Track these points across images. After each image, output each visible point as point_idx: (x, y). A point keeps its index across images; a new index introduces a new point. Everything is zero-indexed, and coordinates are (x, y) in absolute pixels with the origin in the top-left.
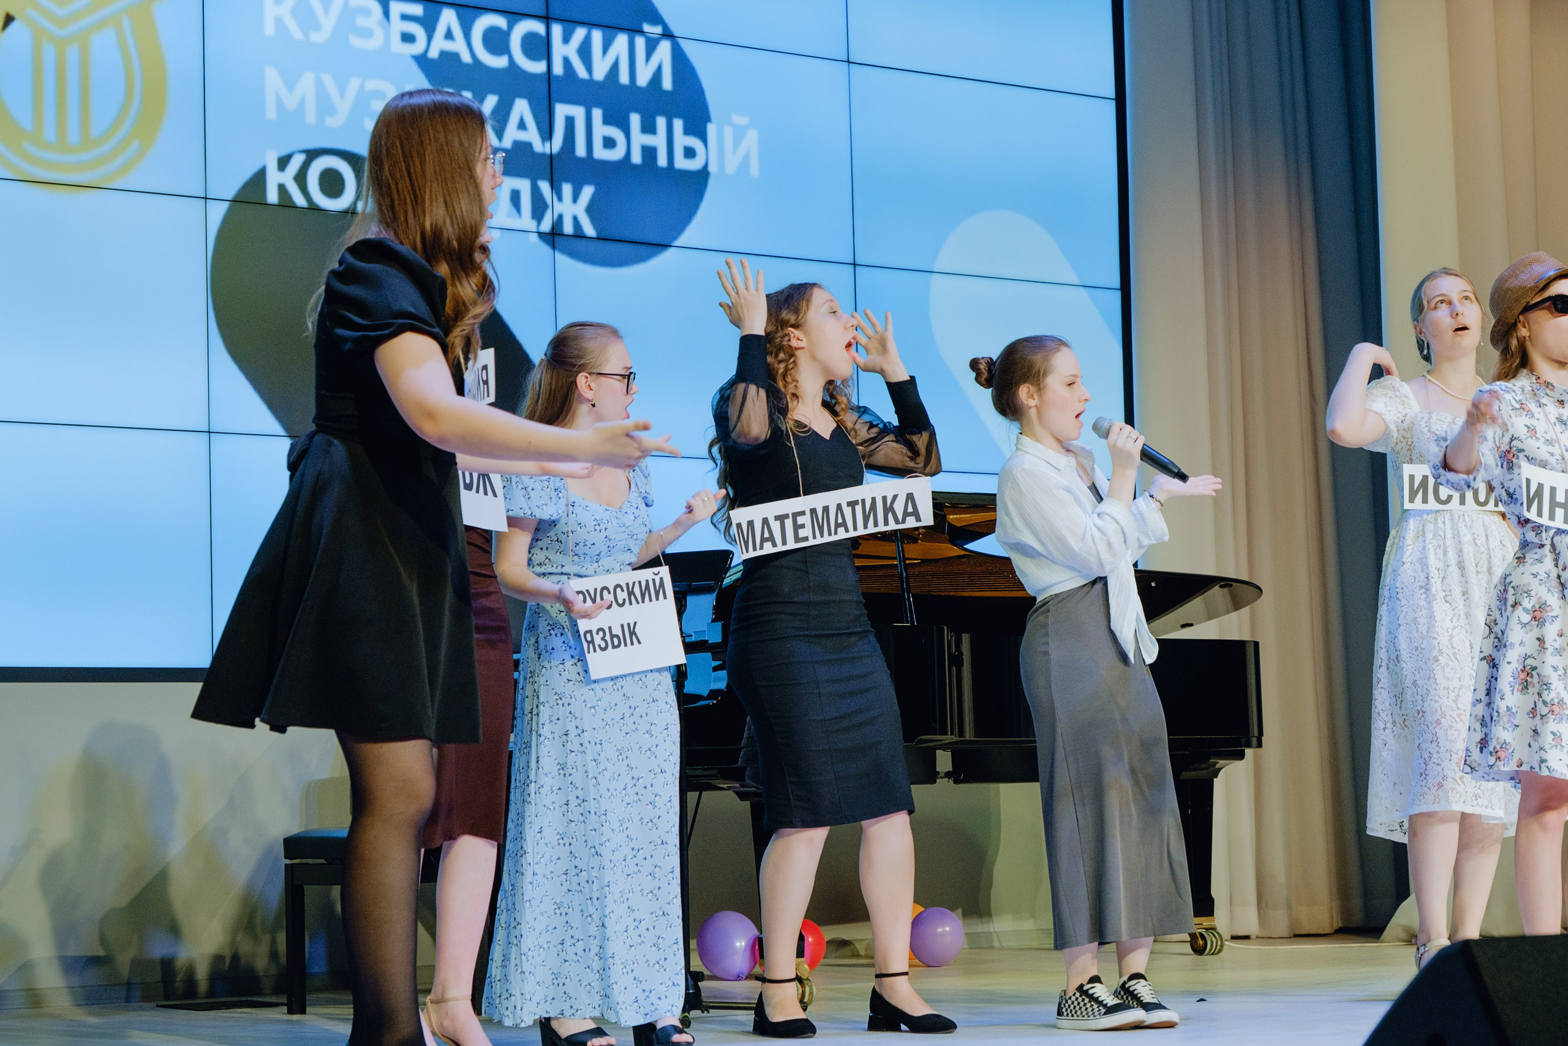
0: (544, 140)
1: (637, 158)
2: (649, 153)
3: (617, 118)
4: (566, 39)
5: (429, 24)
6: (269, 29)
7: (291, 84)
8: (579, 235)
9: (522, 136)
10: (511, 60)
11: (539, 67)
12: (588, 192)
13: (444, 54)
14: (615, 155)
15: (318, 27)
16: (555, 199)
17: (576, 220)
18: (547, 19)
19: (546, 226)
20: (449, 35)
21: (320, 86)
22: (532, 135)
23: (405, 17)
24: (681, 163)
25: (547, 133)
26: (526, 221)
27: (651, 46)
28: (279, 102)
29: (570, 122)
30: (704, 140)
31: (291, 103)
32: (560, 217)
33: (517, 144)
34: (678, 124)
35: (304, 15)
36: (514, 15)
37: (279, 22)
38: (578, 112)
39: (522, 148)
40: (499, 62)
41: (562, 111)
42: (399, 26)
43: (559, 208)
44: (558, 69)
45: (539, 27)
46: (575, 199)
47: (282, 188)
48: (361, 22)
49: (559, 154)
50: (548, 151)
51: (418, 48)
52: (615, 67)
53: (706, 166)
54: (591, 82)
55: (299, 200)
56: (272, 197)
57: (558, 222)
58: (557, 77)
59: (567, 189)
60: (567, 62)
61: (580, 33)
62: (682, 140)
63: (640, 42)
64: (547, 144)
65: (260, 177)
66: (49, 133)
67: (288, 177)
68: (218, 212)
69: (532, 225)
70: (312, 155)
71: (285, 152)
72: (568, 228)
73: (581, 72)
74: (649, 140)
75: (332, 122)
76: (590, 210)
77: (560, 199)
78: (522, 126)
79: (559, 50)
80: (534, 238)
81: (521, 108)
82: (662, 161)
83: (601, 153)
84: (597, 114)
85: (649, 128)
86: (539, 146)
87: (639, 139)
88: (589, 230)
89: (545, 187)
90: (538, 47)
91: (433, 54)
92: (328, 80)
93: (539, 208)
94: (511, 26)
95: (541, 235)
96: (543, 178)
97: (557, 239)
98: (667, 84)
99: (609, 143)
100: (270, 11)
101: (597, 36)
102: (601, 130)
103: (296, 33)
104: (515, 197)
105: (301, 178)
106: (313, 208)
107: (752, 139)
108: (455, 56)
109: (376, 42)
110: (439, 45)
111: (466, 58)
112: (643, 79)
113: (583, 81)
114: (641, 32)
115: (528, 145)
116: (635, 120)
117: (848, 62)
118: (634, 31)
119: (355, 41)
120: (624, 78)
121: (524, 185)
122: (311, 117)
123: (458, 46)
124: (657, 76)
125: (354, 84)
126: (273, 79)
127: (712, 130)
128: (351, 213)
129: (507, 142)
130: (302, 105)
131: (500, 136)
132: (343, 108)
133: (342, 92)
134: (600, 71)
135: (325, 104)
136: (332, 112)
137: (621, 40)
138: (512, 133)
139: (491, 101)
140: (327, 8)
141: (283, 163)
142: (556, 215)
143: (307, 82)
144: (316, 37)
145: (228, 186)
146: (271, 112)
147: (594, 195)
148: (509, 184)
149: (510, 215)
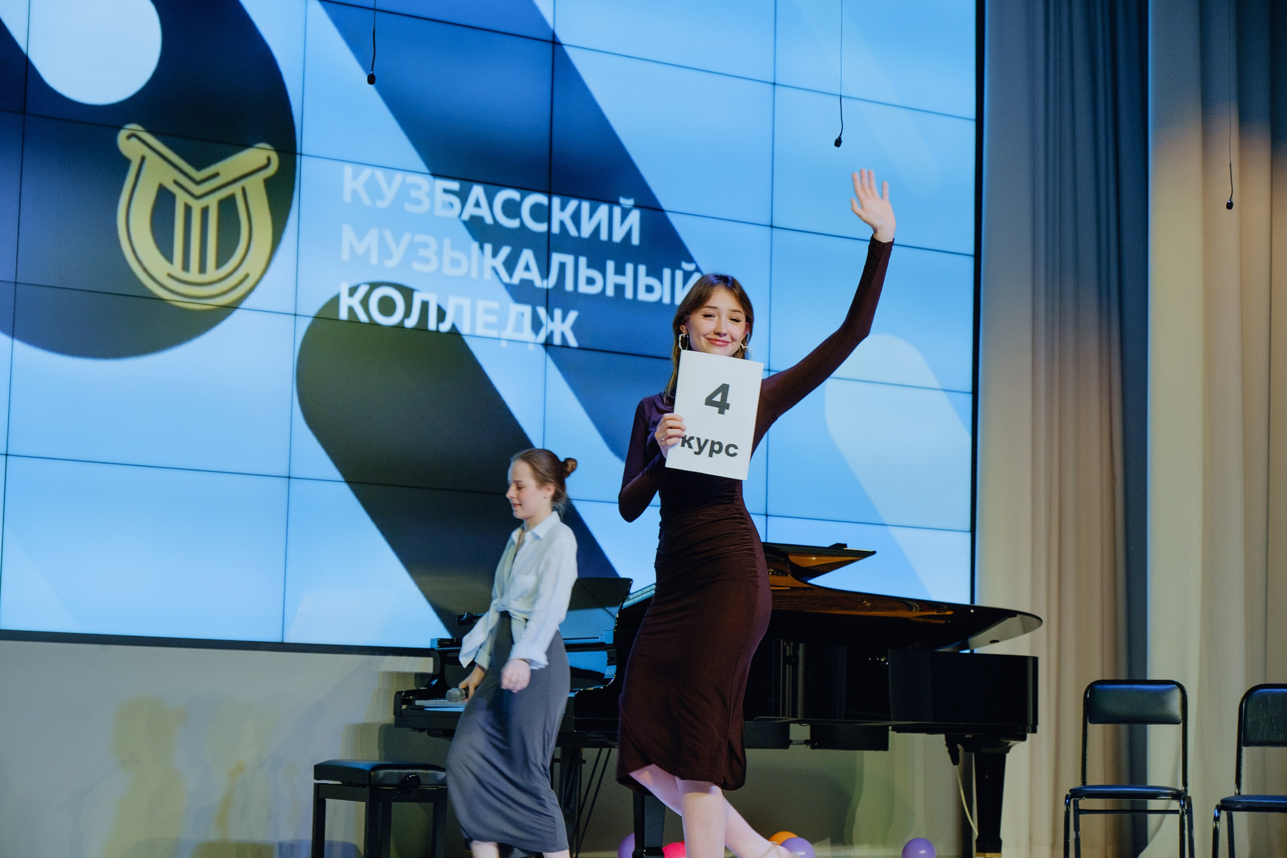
0: (542, 278)
1: (610, 292)
2: (620, 289)
3: (597, 264)
4: (563, 208)
5: (463, 196)
6: (347, 198)
7: (361, 236)
8: (565, 346)
9: (527, 276)
10: (522, 222)
11: (542, 228)
12: (573, 315)
13: (473, 217)
14: (595, 289)
15: (382, 197)
16: (549, 319)
17: (563, 336)
18: (550, 193)
19: (542, 338)
20: (477, 204)
21: (382, 241)
22: (534, 275)
23: (446, 191)
24: (643, 296)
25: (545, 273)
26: (527, 334)
27: (625, 213)
28: (352, 249)
29: (562, 266)
30: (661, 279)
31: (360, 249)
32: (552, 333)
33: (523, 282)
34: (642, 269)
36: (526, 189)
37: (355, 193)
38: (569, 259)
39: (527, 284)
40: (514, 224)
41: (557, 258)
42: (441, 196)
43: (551, 326)
44: (556, 229)
45: (542, 199)
46: (564, 319)
47: (351, 310)
48: (414, 193)
49: (553, 288)
50: (545, 286)
51: (455, 212)
52: (597, 229)
53: (661, 299)
54: (579, 238)
55: (363, 317)
56: (344, 315)
57: (550, 337)
58: (555, 235)
59: (558, 313)
60: (562, 224)
61: (573, 204)
62: (644, 280)
63: (617, 211)
64: (545, 282)
65: (335, 301)
67: (355, 302)
68: (304, 325)
69: (532, 338)
70: (374, 286)
71: (354, 283)
72: (557, 341)
73: (573, 231)
74: (620, 280)
75: (389, 264)
76: (575, 328)
77: (552, 319)
78: (527, 268)
79: (558, 215)
80: (533, 346)
81: (527, 256)
82: (629, 294)
83: (583, 288)
84: (583, 261)
85: (620, 271)
86: (539, 283)
87: (613, 278)
88: (573, 342)
89: (542, 311)
90: (542, 213)
91: (466, 216)
92: (388, 234)
93: (537, 325)
94: (523, 198)
95: (538, 344)
96: (541, 305)
97: (550, 348)
98: (635, 240)
99: (591, 281)
100: (349, 184)
101: (586, 206)
102: (585, 272)
103: (367, 201)
104: (520, 318)
105: (365, 303)
106: (373, 324)
108: (481, 219)
109: (425, 207)
111: (489, 220)
112: (618, 237)
113: (574, 238)
114: (618, 204)
115: (530, 283)
116: (610, 265)
117: (772, 226)
118: (613, 202)
119: (408, 207)
120: (604, 236)
121: (527, 310)
122: (374, 260)
123: (484, 212)
124: (629, 235)
125: (407, 238)
126: (348, 233)
127: (667, 273)
128: (400, 326)
129: (516, 280)
130: (368, 251)
131: (511, 274)
132: (398, 253)
133: (398, 244)
134: (586, 231)
135: (385, 252)
136: (390, 256)
137: (603, 209)
138: (519, 274)
139: (505, 251)
140: (389, 184)
141: (353, 291)
142: (549, 332)
143: (372, 236)
144: (381, 204)
145: (312, 307)
146: (345, 256)
147: (578, 317)
148: (515, 308)
149: (515, 330)
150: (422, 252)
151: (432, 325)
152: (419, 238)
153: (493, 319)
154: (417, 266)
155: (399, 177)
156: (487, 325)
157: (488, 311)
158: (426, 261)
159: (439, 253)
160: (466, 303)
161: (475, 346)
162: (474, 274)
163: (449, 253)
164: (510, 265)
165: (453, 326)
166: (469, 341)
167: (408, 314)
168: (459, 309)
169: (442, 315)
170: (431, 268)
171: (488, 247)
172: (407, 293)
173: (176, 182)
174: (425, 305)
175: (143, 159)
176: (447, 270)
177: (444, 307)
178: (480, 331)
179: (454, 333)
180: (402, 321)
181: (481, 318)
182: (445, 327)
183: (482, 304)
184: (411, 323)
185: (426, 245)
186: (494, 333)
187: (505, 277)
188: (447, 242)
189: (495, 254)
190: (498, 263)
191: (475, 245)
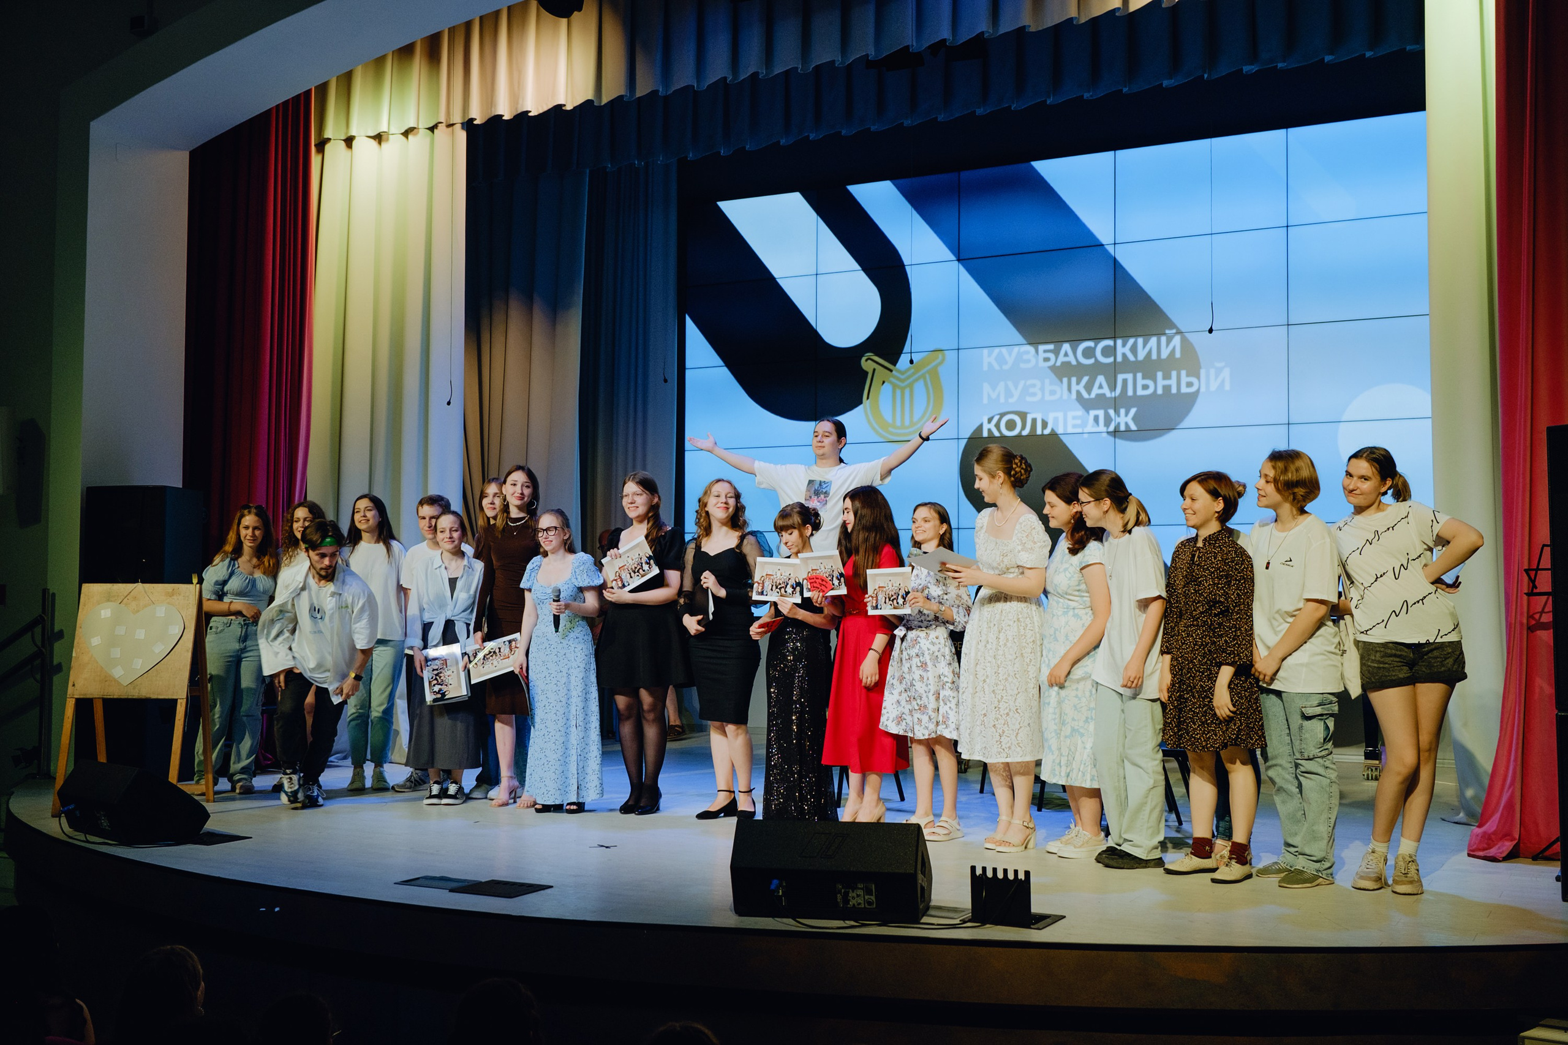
0: (1111, 392)
1: (1160, 391)
2: (1167, 388)
3: (1150, 375)
4: (1124, 345)
5: (1056, 352)
6: (985, 368)
7: (994, 388)
8: (1128, 430)
9: (1101, 391)
10: (1096, 359)
11: (1111, 360)
12: (1133, 411)
13: (1063, 363)
14: (1149, 392)
15: (1007, 363)
16: (1116, 416)
17: (1127, 424)
18: (1114, 338)
19: (1112, 428)
20: (1066, 355)
21: (1007, 388)
22: (1106, 391)
23: (1045, 351)
24: (1184, 390)
25: (1113, 388)
26: (1102, 428)
27: (1170, 339)
28: (989, 395)
29: (1125, 381)
30: (1198, 378)
31: (994, 396)
32: (1119, 424)
33: (1097, 395)
34: (1183, 373)
36: (1097, 339)
37: (989, 364)
38: (1129, 377)
39: (1101, 397)
41: (1120, 377)
42: (1042, 355)
43: (1118, 420)
44: (1119, 359)
45: (1109, 343)
46: (1127, 414)
47: (989, 431)
48: (1025, 357)
49: (1119, 396)
50: (1113, 395)
51: (1051, 363)
52: (1150, 353)
53: (1199, 389)
54: (1137, 362)
55: (997, 434)
56: (985, 434)
57: (1118, 426)
58: (1119, 363)
59: (1122, 411)
60: (1124, 355)
61: (1131, 341)
63: (1164, 339)
64: (1113, 393)
65: (980, 427)
66: (898, 423)
67: (992, 426)
68: (963, 443)
69: (1105, 429)
70: (1002, 415)
71: (990, 416)
72: (1122, 428)
73: (1131, 358)
74: (1167, 383)
75: (1011, 400)
76: (1134, 419)
77: (1119, 416)
78: (1101, 387)
79: (1120, 350)
80: (1105, 435)
81: (1101, 379)
82: (1174, 390)
83: (1140, 392)
84: (1139, 375)
85: (1167, 376)
86: (1108, 394)
88: (1133, 427)
89: (1111, 412)
90: (1110, 351)
91: (1058, 364)
92: (1010, 384)
93: (1108, 420)
94: (1096, 345)
95: (1108, 432)
96: (1111, 408)
97: (1117, 433)
98: (1178, 355)
99: (1145, 387)
100: (986, 360)
101: (1140, 340)
102: (1140, 382)
103: (997, 367)
104: (1096, 419)
105: (997, 426)
106: (1003, 437)
107: (1226, 373)
108: (1069, 363)
109: (1032, 363)
110: (1062, 358)
111: (1074, 362)
112: (1165, 354)
113: (1133, 362)
114: (1165, 334)
115: (1104, 395)
117: (1288, 325)
118: (1160, 334)
119: (1022, 365)
120: (1154, 356)
121: (1101, 413)
122: (1002, 400)
123: (1071, 359)
124: (1173, 351)
125: (1022, 383)
126: (986, 387)
127: (1203, 372)
128: (1019, 436)
129: (1093, 395)
130: (999, 396)
131: (1089, 393)
132: (1016, 394)
133: (1016, 388)
134: (1141, 355)
135: (1008, 394)
136: (1012, 396)
137: (1153, 341)
138: (1095, 391)
139: (1086, 379)
140: (1010, 355)
141: (990, 421)
142: (1117, 423)
143: (1001, 387)
144: (1005, 367)
145: (967, 433)
146: (985, 401)
147: (1136, 412)
148: (1093, 413)
149: (1093, 426)
150: (1031, 390)
151: (1039, 432)
152: (1029, 382)
153: (1079, 422)
154: (1028, 399)
155: (1016, 349)
156: (1074, 426)
157: (1074, 418)
158: (1034, 394)
159: (1042, 389)
160: (1060, 415)
161: (1066, 440)
162: (1065, 397)
164: (1089, 388)
165: (1053, 430)
166: (1062, 437)
167: (1024, 427)
168: (1056, 419)
169: (1045, 424)
170: (1039, 396)
171: (1074, 380)
172: (1023, 416)
174: (1034, 421)
175: (874, 370)
176: (1048, 397)
177: (1046, 419)
178: (1070, 430)
179: (1054, 435)
180: (1021, 432)
181: (1070, 422)
182: (1047, 432)
183: (1070, 414)
184: (1025, 433)
185: (1034, 386)
186: (1080, 430)
187: (1085, 395)
188: (1047, 381)
189: (1078, 383)
190: (1081, 388)
191: (1065, 380)
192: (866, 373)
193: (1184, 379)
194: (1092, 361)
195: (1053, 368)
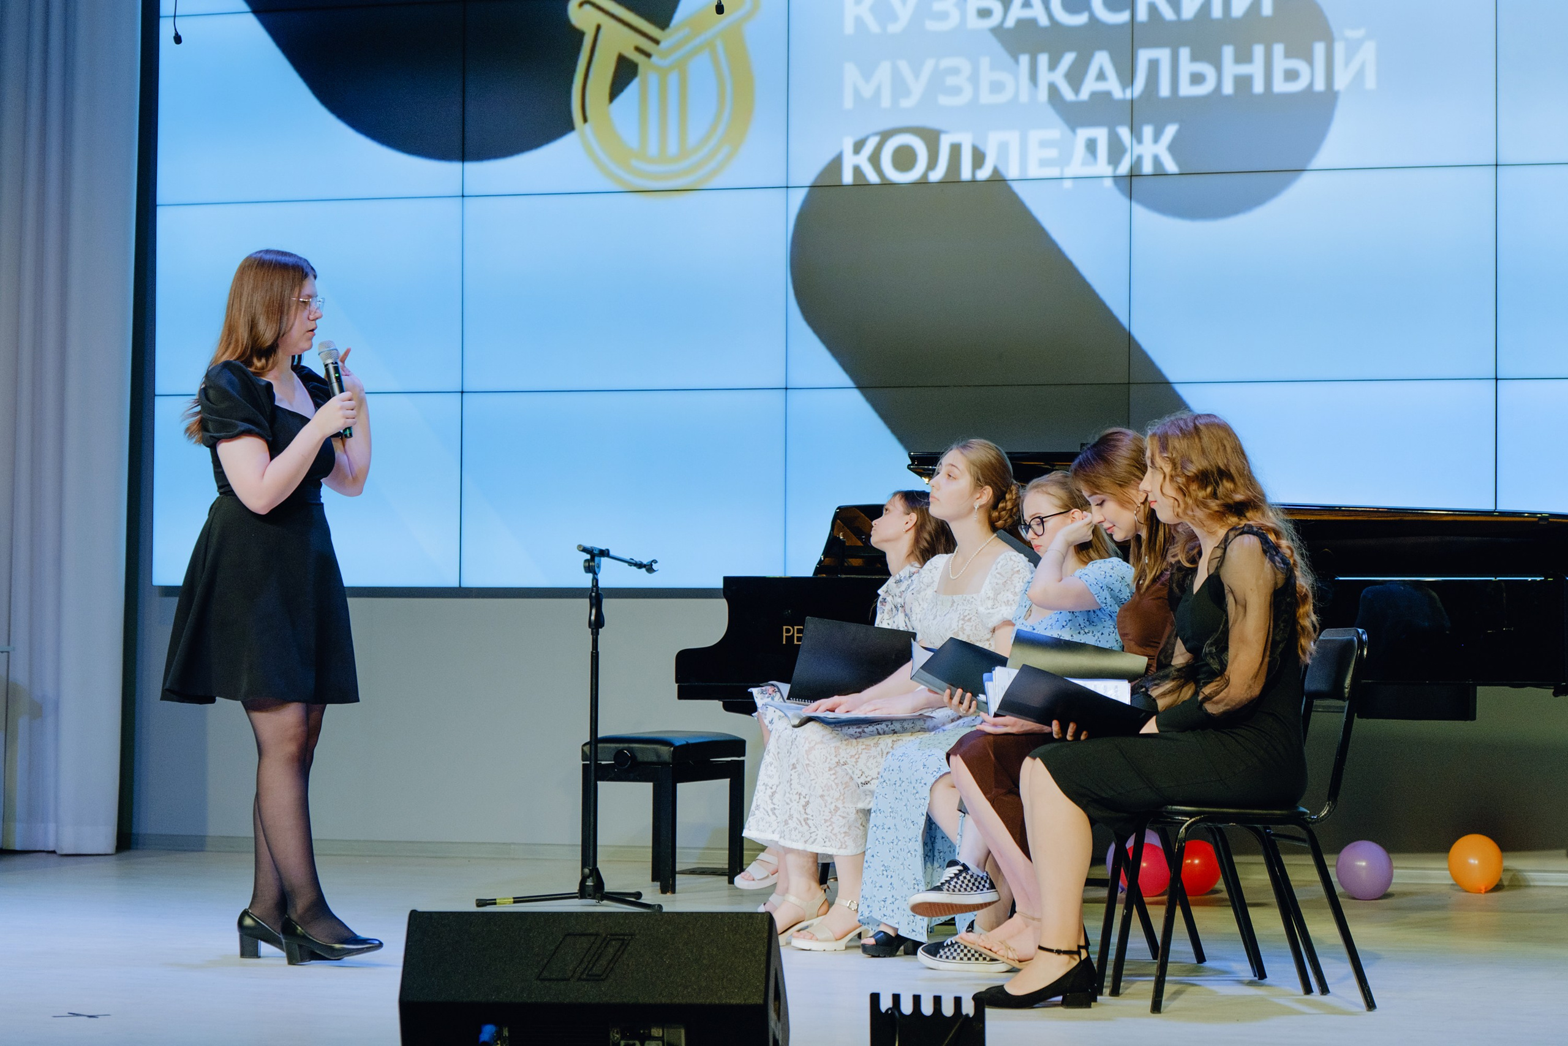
0: (1124, 88)
1: (1228, 89)
2: (1243, 83)
3: (1207, 52)
6: (849, 28)
7: (867, 75)
8: (1160, 173)
9: (1101, 86)
10: (1092, 16)
11: (1124, 17)
12: (1171, 131)
13: (1020, 22)
14: (1205, 89)
15: (894, 18)
16: (1134, 142)
17: (1157, 160)
19: (1124, 168)
20: (1026, 4)
21: (896, 75)
22: (1113, 85)
24: (1280, 86)
25: (1128, 77)
26: (1102, 167)
28: (857, 93)
29: (1154, 65)
30: (1309, 59)
31: (867, 91)
32: (1140, 159)
33: (1094, 95)
34: (1279, 49)
35: (884, 12)
37: (858, 20)
38: (1163, 55)
39: (1100, 98)
40: (1078, 20)
41: (1144, 56)
42: (974, 3)
43: (1138, 150)
44: (1142, 15)
46: (1156, 139)
47: (857, 170)
48: (937, 6)
49: (1141, 97)
50: (1128, 95)
51: (995, 20)
52: (1207, 4)
53: (1311, 84)
54: (1180, 23)
55: (873, 177)
56: (848, 178)
57: (1138, 162)
58: (1141, 23)
59: (1148, 131)
60: (1153, 7)
64: (1129, 91)
65: (836, 164)
66: (653, 149)
67: (862, 160)
68: (798, 197)
69: (1108, 170)
70: (886, 136)
71: (858, 137)
72: (1147, 168)
73: (1169, 14)
74: (1243, 69)
75: (906, 103)
76: (1172, 148)
77: (1140, 141)
78: (1101, 76)
80: (1109, 183)
81: (1102, 59)
82: (1258, 87)
83: (1186, 89)
84: (1185, 53)
85: (1243, 56)
86: (1118, 93)
87: (1231, 69)
88: (1171, 166)
89: (1124, 132)
91: (1010, 23)
92: (903, 65)
93: (1116, 151)
95: (1116, 178)
96: (1122, 124)
97: (1135, 181)
98: (1267, 10)
99: (1197, 79)
100: (851, 11)
102: (1187, 67)
103: (874, 27)
104: (1091, 146)
105: (875, 160)
106: (886, 184)
107: (1368, 53)
108: (1033, 22)
109: (952, 22)
110: (1016, 14)
111: (1044, 21)
112: (1238, 10)
113: (1171, 22)
115: (1108, 94)
116: (1228, 52)
119: (932, 25)
120: (1217, 12)
121: (1101, 134)
122: (886, 102)
123: (1036, 12)
125: (929, 65)
126: (851, 73)
127: (1319, 49)
128: (923, 183)
129: (1084, 95)
130: (877, 90)
131: (1077, 90)
132: (917, 88)
133: (917, 74)
134: (1189, 9)
135: (900, 88)
136: (907, 93)
138: (1090, 86)
139: (1069, 58)
141: (858, 147)
142: (1134, 157)
143: (883, 71)
144: (894, 28)
145: (807, 174)
146: (848, 103)
147: (1179, 132)
148: (1084, 134)
149: (1084, 163)
150: (951, 81)
151: (966, 174)
152: (946, 63)
153: (1052, 153)
154: (944, 100)
156: (1043, 163)
157: (1044, 144)
158: (957, 91)
159: (974, 79)
160: (1012, 138)
161: (1023, 192)
162: (1024, 97)
163: (987, 76)
164: (1075, 78)
165: (996, 171)
166: (1017, 187)
167: (932, 164)
168: (1003, 148)
169: (979, 158)
170: (967, 95)
171: (1043, 59)
172: (931, 138)
173: (638, 49)
174: (956, 149)
175: (599, 28)
176: (986, 98)
177: (981, 147)
178: (1034, 171)
179: (998, 180)
180: (925, 175)
181: (1035, 153)
182: (983, 174)
183: (1035, 136)
184: (936, 176)
185: (955, 71)
186: (1054, 172)
187: (1068, 94)
188: (985, 62)
189: (1053, 66)
190: (1058, 77)
191: (1024, 59)
192: (581, 34)
193: (1281, 63)
194: (1081, 19)
195: (998, 31)
